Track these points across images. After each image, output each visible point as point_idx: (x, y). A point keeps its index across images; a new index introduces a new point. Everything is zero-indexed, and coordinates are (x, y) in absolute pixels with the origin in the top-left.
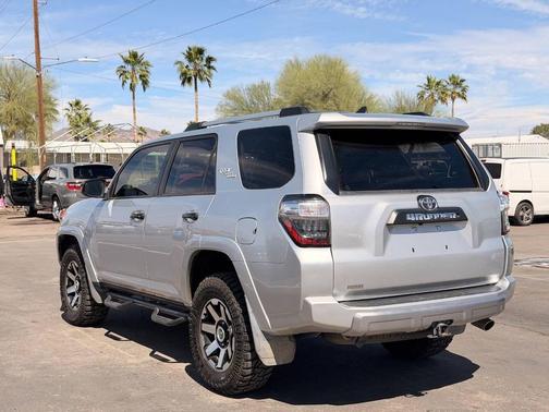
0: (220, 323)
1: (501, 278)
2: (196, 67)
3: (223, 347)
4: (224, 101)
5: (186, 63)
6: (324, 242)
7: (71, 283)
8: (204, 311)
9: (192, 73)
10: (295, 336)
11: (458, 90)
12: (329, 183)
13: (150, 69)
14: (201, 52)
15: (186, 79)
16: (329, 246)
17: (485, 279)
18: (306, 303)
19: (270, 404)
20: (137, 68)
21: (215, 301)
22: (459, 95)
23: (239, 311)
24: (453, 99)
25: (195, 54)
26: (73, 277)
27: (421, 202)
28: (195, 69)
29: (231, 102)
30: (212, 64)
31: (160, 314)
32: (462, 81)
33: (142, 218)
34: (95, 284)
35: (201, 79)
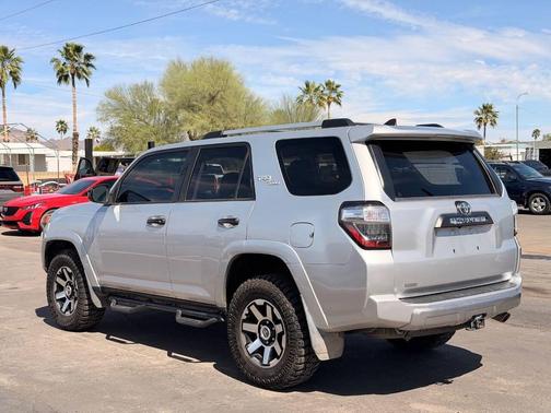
0: (263, 323)
1: (513, 275)
2: (74, 65)
3: (268, 345)
4: (106, 100)
5: (63, 60)
6: (385, 245)
7: (61, 288)
8: (246, 311)
9: (69, 71)
10: (346, 332)
11: (334, 95)
12: (387, 190)
13: (21, 65)
14: (78, 49)
15: (63, 77)
16: (390, 248)
17: (500, 276)
18: (371, 301)
19: (318, 396)
20: (7, 63)
21: (260, 302)
22: (335, 100)
23: (292, 310)
24: (329, 103)
25: (73, 51)
26: (63, 283)
27: (459, 207)
28: (73, 66)
29: (113, 102)
30: (92, 62)
31: (183, 315)
32: (338, 86)
33: (163, 223)
34: (95, 289)
35: (79, 76)
